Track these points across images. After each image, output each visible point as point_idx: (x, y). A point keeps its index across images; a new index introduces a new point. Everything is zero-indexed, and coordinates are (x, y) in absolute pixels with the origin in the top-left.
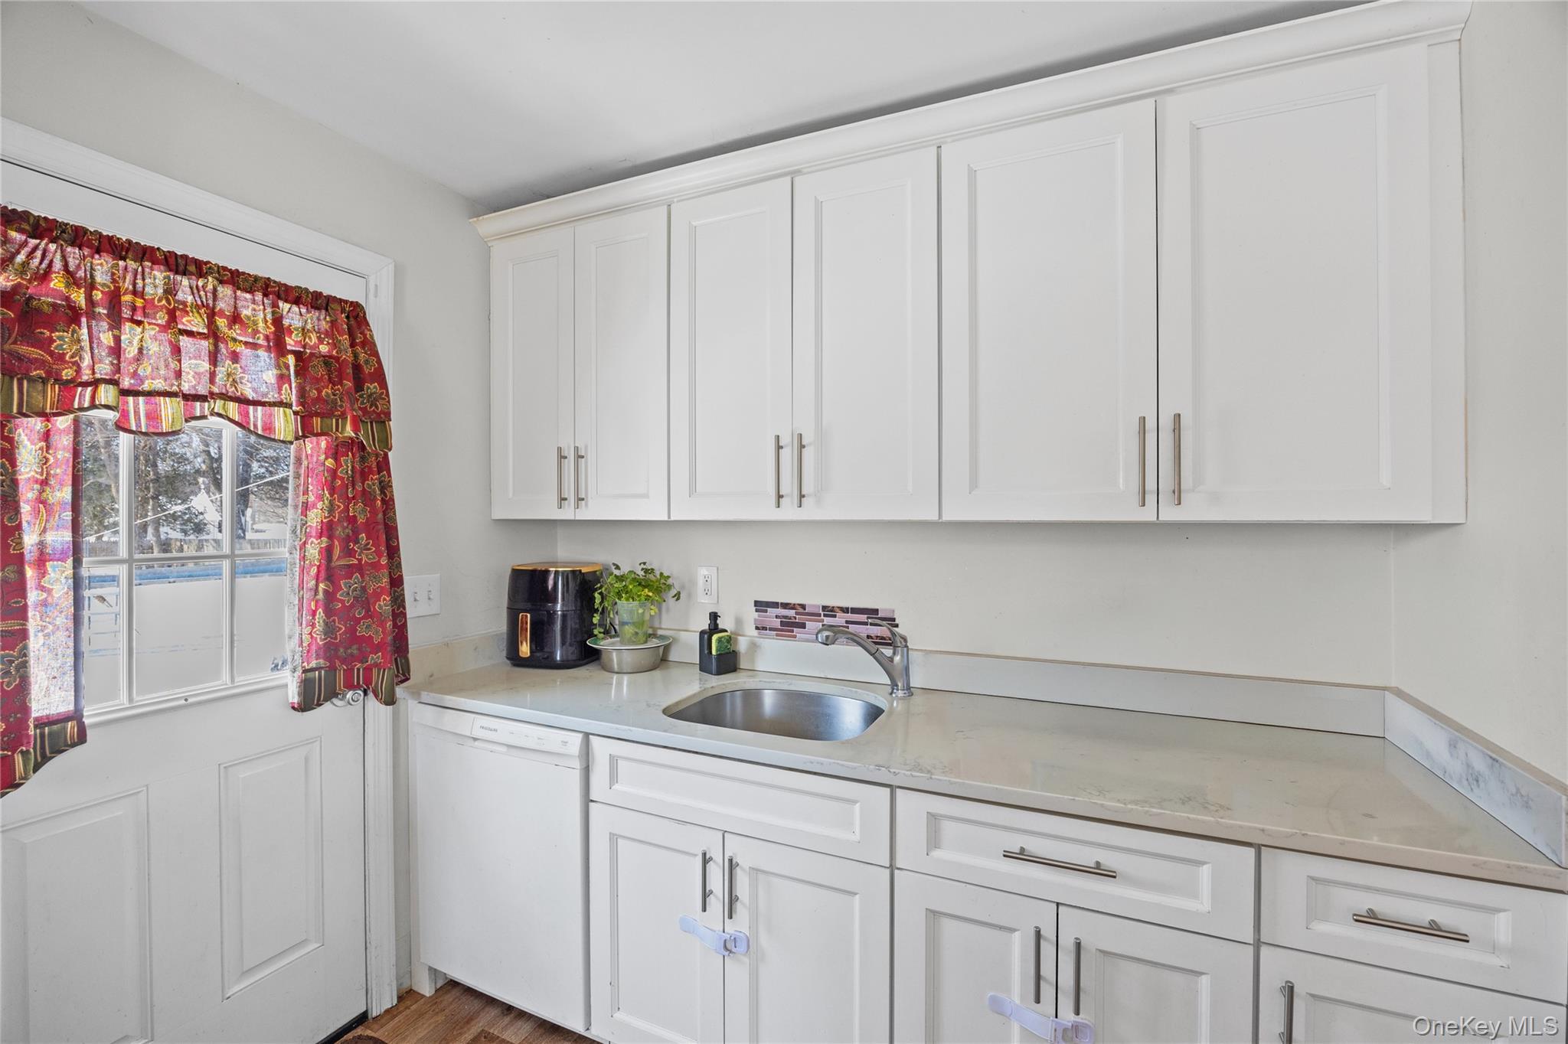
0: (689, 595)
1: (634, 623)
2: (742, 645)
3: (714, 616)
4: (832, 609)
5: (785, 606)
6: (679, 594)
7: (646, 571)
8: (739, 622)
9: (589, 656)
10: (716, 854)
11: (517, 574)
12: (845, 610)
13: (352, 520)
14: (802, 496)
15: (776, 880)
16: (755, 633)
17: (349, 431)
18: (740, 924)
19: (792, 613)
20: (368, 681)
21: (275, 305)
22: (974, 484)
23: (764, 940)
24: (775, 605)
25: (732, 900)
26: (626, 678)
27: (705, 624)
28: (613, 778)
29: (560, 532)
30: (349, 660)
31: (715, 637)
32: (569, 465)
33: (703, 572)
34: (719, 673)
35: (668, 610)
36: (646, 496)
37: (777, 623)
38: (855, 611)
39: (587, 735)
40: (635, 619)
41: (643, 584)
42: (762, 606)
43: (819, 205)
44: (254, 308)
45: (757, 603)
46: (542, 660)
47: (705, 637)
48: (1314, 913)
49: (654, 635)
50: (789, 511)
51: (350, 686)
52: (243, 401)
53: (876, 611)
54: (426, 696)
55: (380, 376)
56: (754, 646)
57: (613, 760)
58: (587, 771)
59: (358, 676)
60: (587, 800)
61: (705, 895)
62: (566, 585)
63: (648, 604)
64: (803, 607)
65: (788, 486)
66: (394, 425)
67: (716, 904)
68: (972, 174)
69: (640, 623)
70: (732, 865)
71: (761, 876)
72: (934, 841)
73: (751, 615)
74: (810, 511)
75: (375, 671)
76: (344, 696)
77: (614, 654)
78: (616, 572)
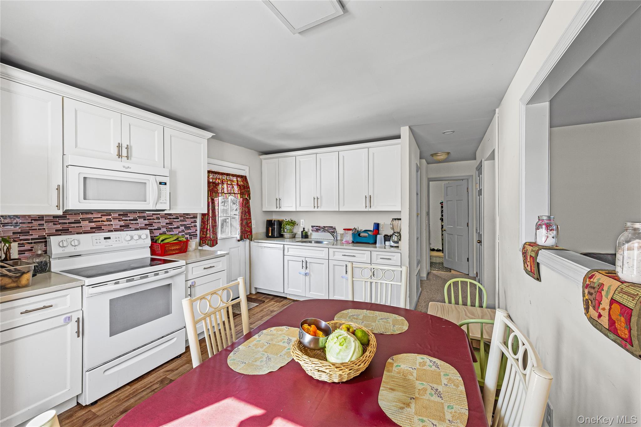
0: (299, 225)
1: (289, 230)
2: (309, 234)
3: (304, 228)
4: (325, 227)
5: (317, 226)
6: (297, 224)
7: (291, 220)
8: (308, 230)
9: (281, 236)
10: (304, 261)
11: (268, 221)
12: (327, 227)
13: (245, 211)
14: (318, 207)
15: (313, 264)
16: (311, 232)
17: (246, 197)
18: (307, 271)
19: (318, 228)
20: (247, 237)
21: (237, 178)
22: (344, 205)
23: (311, 273)
24: (315, 226)
25: (307, 267)
26: (288, 239)
27: (302, 230)
28: (288, 251)
29: (274, 213)
30: (244, 234)
31: (304, 232)
32: (278, 201)
33: (302, 220)
34: (305, 238)
35: (295, 228)
36: (292, 207)
37: (315, 230)
38: (329, 227)
39: (284, 244)
40: (290, 229)
41: (292, 223)
42: (312, 227)
43: (320, 159)
44: (235, 179)
45: (312, 226)
46: (273, 237)
47: (302, 232)
48: (377, 259)
49: (293, 233)
50: (316, 209)
51: (245, 238)
52: (235, 194)
53: (332, 227)
54: (255, 241)
55: (249, 188)
56: (311, 234)
57: (288, 248)
58: (284, 250)
59: (246, 236)
60: (284, 255)
61: (303, 267)
62: (277, 223)
63: (292, 226)
64: (320, 226)
65: (316, 205)
66: (251, 195)
67: (304, 268)
68: (344, 157)
69: (290, 230)
70: (307, 262)
71: (311, 263)
72: (334, 255)
73: (311, 228)
74: (319, 209)
75: (248, 236)
76: (244, 240)
77: (286, 235)
78: (286, 221)
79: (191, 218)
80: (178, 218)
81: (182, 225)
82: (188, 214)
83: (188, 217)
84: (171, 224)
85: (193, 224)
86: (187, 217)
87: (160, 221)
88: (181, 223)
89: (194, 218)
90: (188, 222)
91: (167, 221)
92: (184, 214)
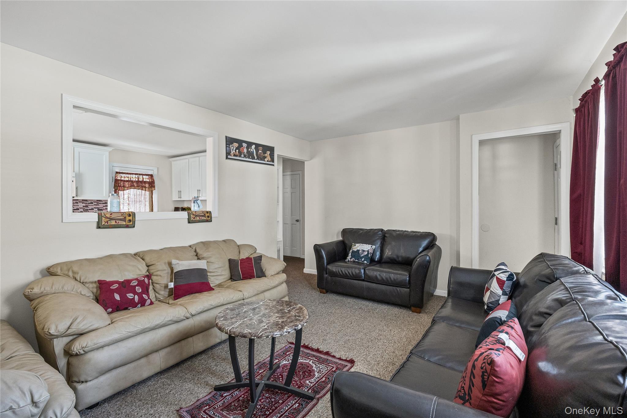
11: (175, 208)
79: (103, 203)
80: (93, 203)
81: (95, 208)
82: (100, 200)
83: (101, 202)
84: (87, 206)
85: (104, 208)
86: (99, 202)
87: (78, 204)
88: (94, 206)
89: (106, 203)
90: (101, 206)
91: (84, 205)
92: (97, 200)
